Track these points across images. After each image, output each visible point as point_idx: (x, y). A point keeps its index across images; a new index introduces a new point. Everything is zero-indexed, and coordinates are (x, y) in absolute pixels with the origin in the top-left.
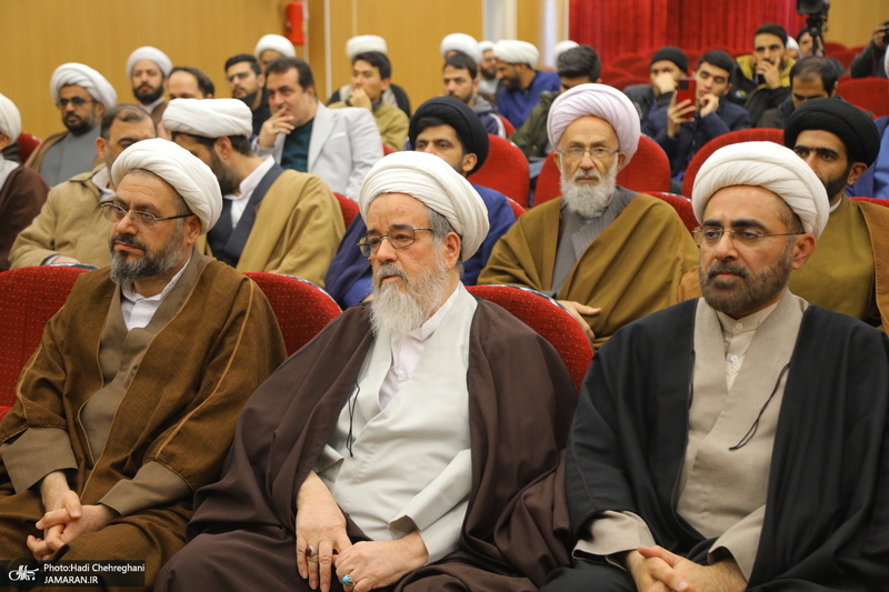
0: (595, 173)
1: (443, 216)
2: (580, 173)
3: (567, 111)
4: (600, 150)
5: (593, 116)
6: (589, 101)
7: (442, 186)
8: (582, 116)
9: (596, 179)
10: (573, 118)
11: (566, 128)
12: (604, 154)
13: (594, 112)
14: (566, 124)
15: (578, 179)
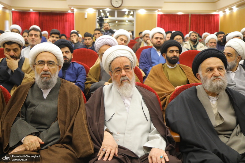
1: (132, 62)
3: (100, 44)
5: (106, 45)
6: (105, 41)
7: (132, 54)
10: (101, 46)
11: (100, 48)
13: (106, 44)
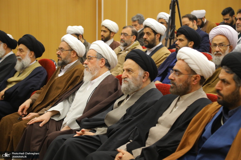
0: (220, 53)
1: (101, 54)
2: (215, 53)
3: (213, 34)
4: (222, 45)
6: (219, 30)
7: (100, 47)
8: (218, 35)
9: (221, 54)
10: (215, 36)
12: (223, 47)
13: (221, 34)
14: (213, 37)
15: (215, 54)
